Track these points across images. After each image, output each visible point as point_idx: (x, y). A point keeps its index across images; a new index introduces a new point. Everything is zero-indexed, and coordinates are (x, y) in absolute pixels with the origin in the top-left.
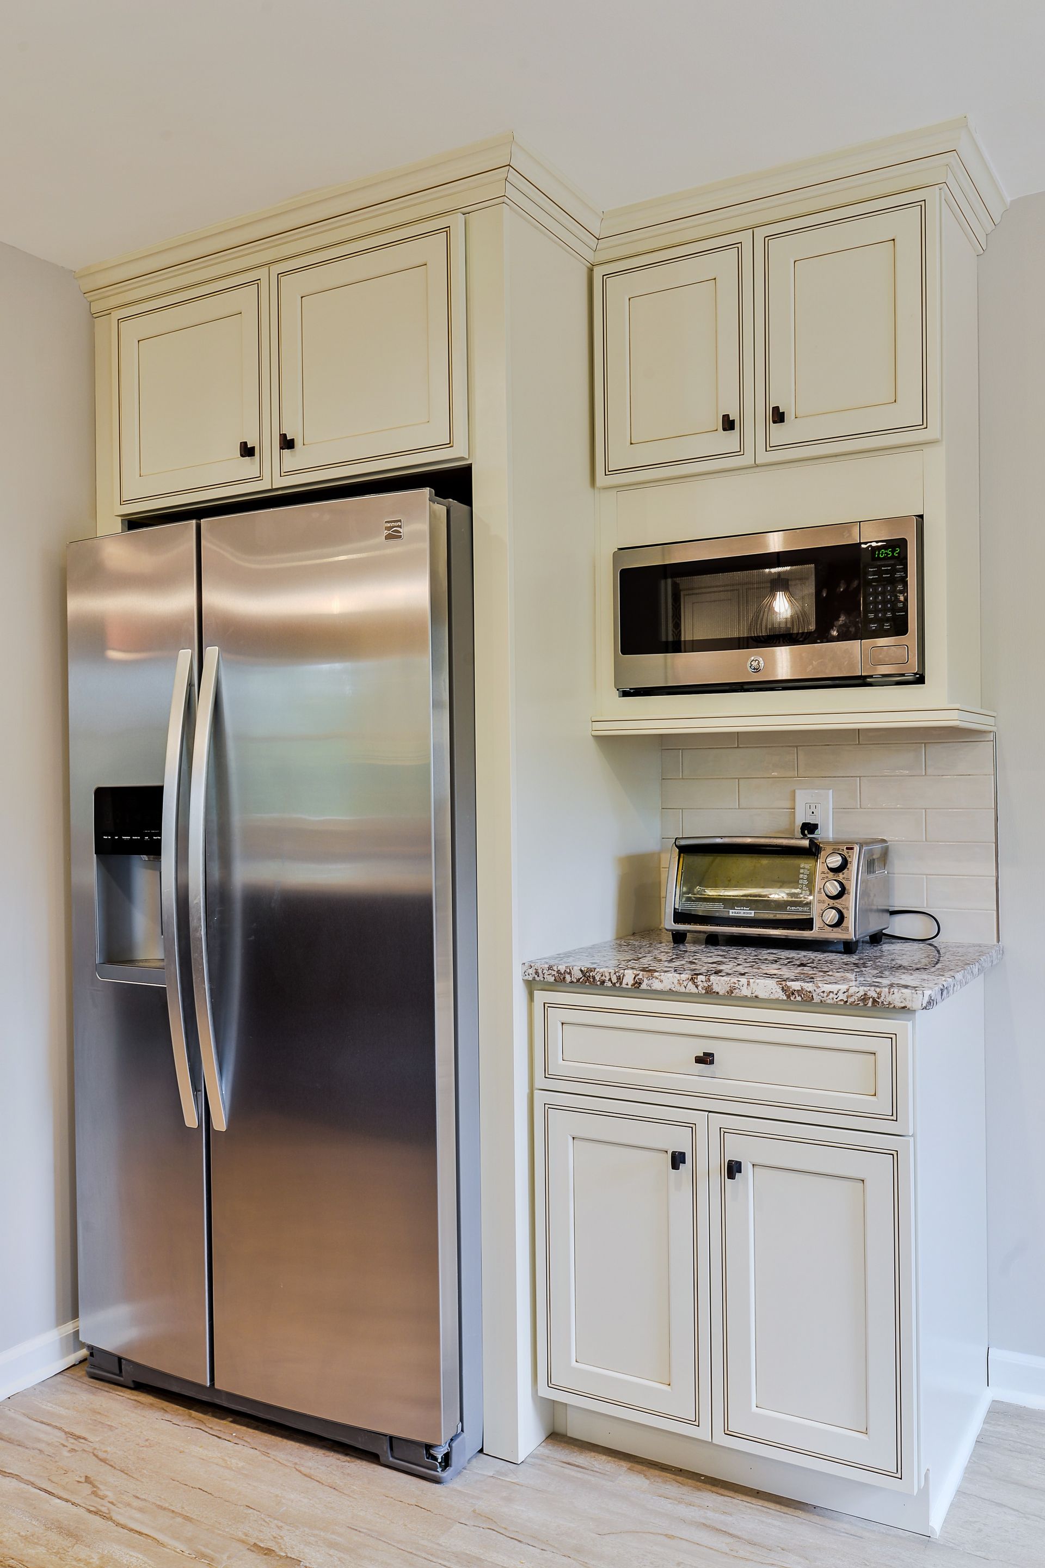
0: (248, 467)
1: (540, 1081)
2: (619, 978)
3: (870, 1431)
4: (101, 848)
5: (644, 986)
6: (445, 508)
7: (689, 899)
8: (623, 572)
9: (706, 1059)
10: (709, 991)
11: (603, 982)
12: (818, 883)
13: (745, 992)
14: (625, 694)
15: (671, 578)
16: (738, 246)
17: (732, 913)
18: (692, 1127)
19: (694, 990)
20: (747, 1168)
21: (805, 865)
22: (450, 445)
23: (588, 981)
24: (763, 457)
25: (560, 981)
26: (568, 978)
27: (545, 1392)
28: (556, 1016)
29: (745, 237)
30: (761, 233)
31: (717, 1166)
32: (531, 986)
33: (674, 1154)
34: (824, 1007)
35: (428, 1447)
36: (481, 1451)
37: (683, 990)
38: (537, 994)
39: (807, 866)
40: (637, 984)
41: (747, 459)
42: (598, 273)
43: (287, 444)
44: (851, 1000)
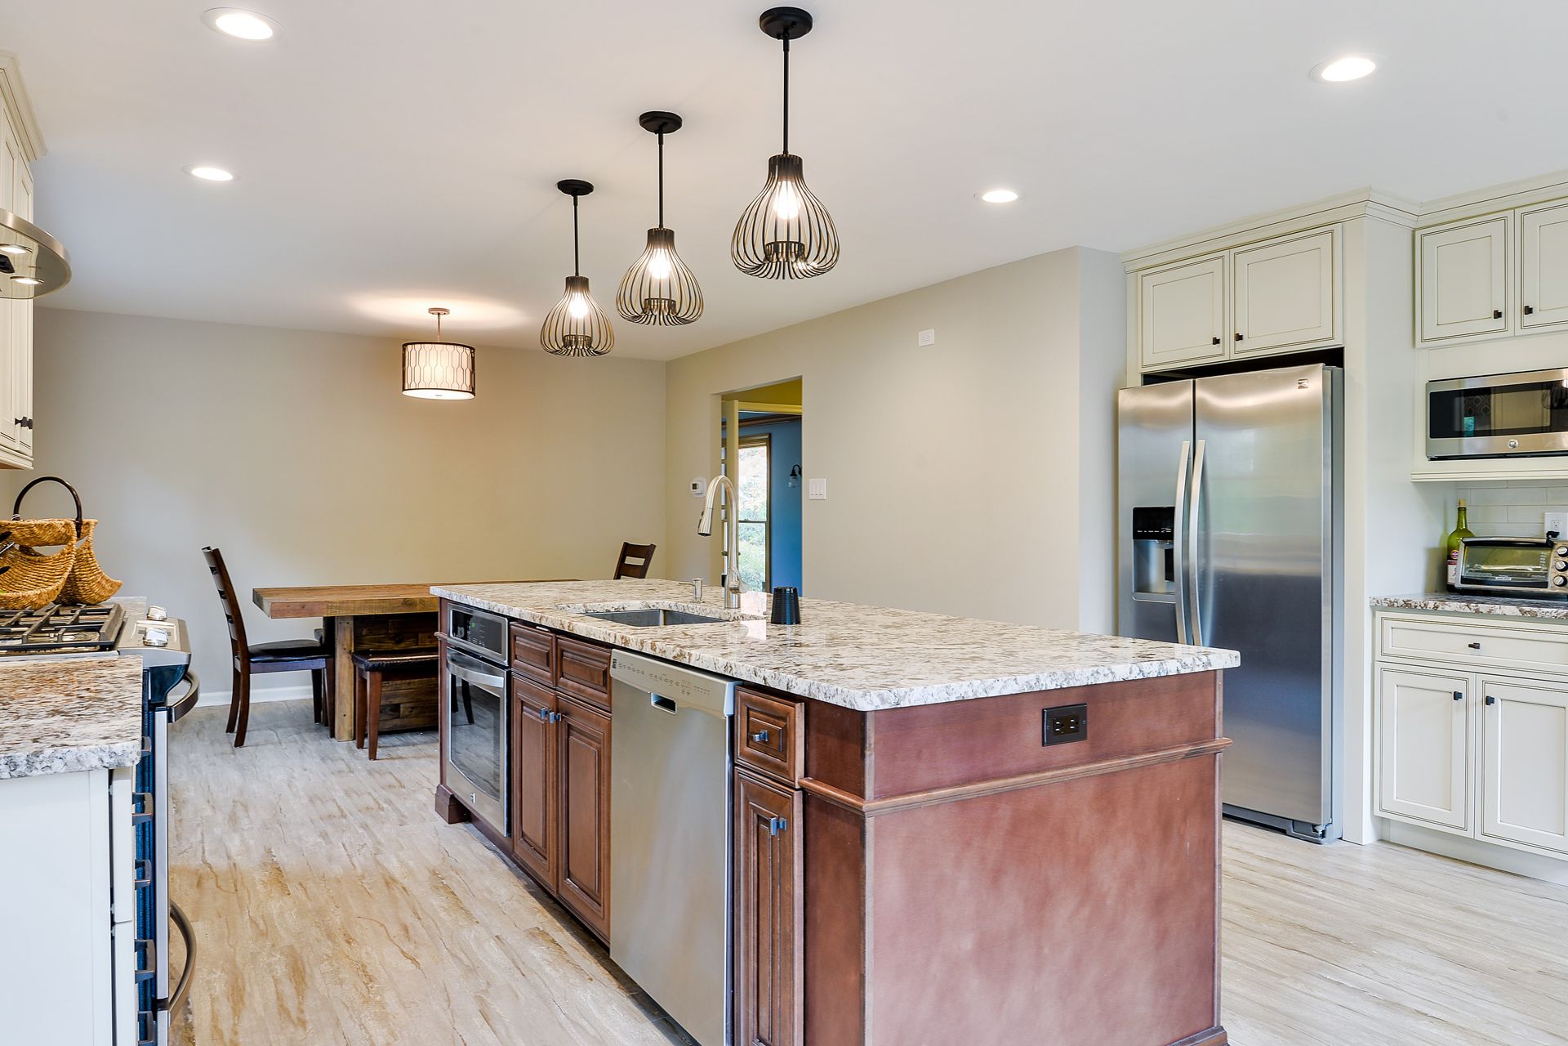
0: (1217, 349)
1: (1378, 657)
2: (1425, 605)
3: (1566, 834)
4: (1136, 536)
5: (1440, 609)
6: (1330, 372)
7: (1471, 571)
8: (1432, 395)
9: (1475, 646)
10: (1477, 611)
11: (1416, 607)
12: (1552, 563)
13: (1498, 612)
14: (1432, 459)
15: (1465, 396)
16: (1505, 219)
17: (1497, 578)
18: (1466, 680)
19: (1469, 611)
20: (1498, 701)
21: (1544, 553)
22: (1332, 338)
23: (1407, 606)
24: (1519, 332)
25: (1391, 605)
26: (1396, 605)
27: (1378, 813)
28: (1388, 624)
29: (1510, 214)
30: (1519, 211)
31: (1480, 698)
32: (1374, 609)
33: (1455, 692)
34: (1543, 620)
35: (1314, 826)
36: (1340, 839)
37: (1462, 611)
38: (1377, 612)
39: (1546, 554)
40: (1436, 608)
41: (1510, 333)
42: (1418, 234)
43: (1239, 338)
44: (1559, 616)
